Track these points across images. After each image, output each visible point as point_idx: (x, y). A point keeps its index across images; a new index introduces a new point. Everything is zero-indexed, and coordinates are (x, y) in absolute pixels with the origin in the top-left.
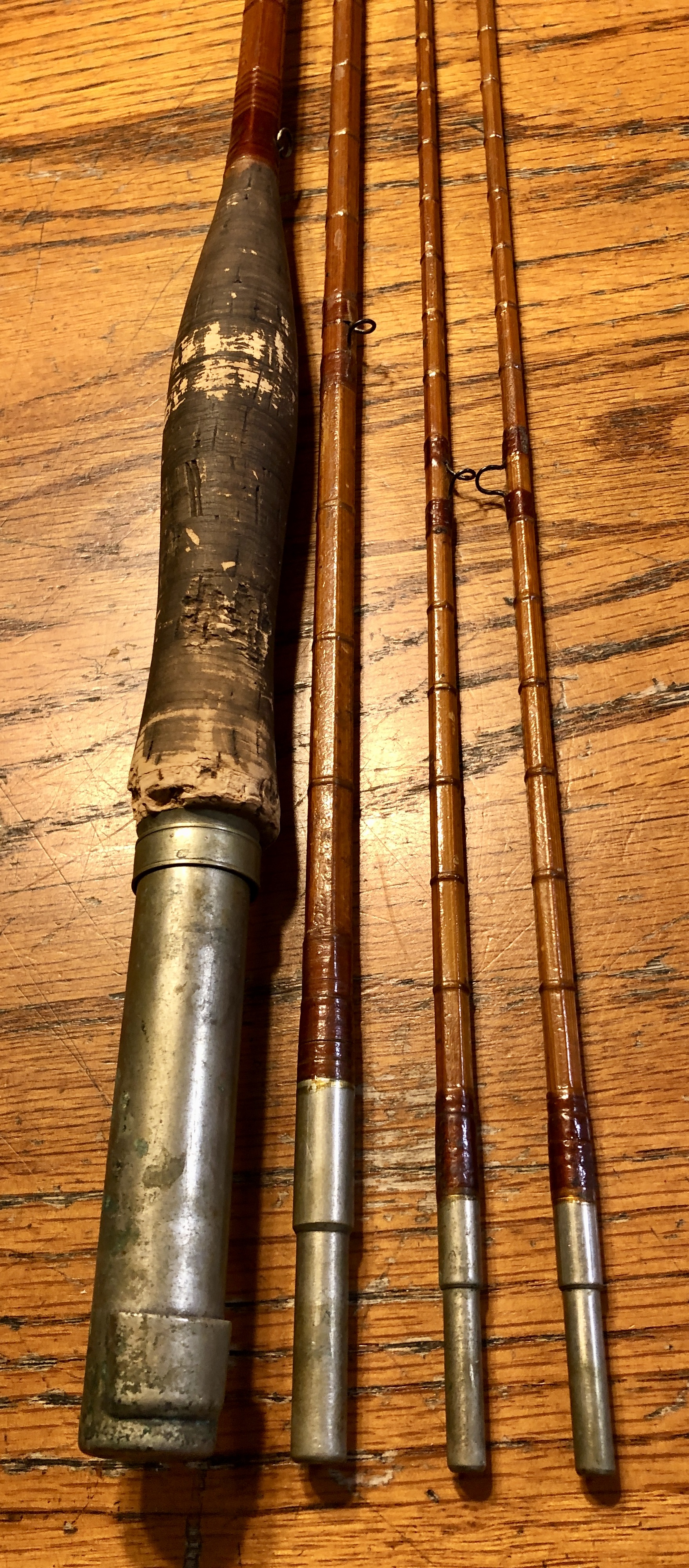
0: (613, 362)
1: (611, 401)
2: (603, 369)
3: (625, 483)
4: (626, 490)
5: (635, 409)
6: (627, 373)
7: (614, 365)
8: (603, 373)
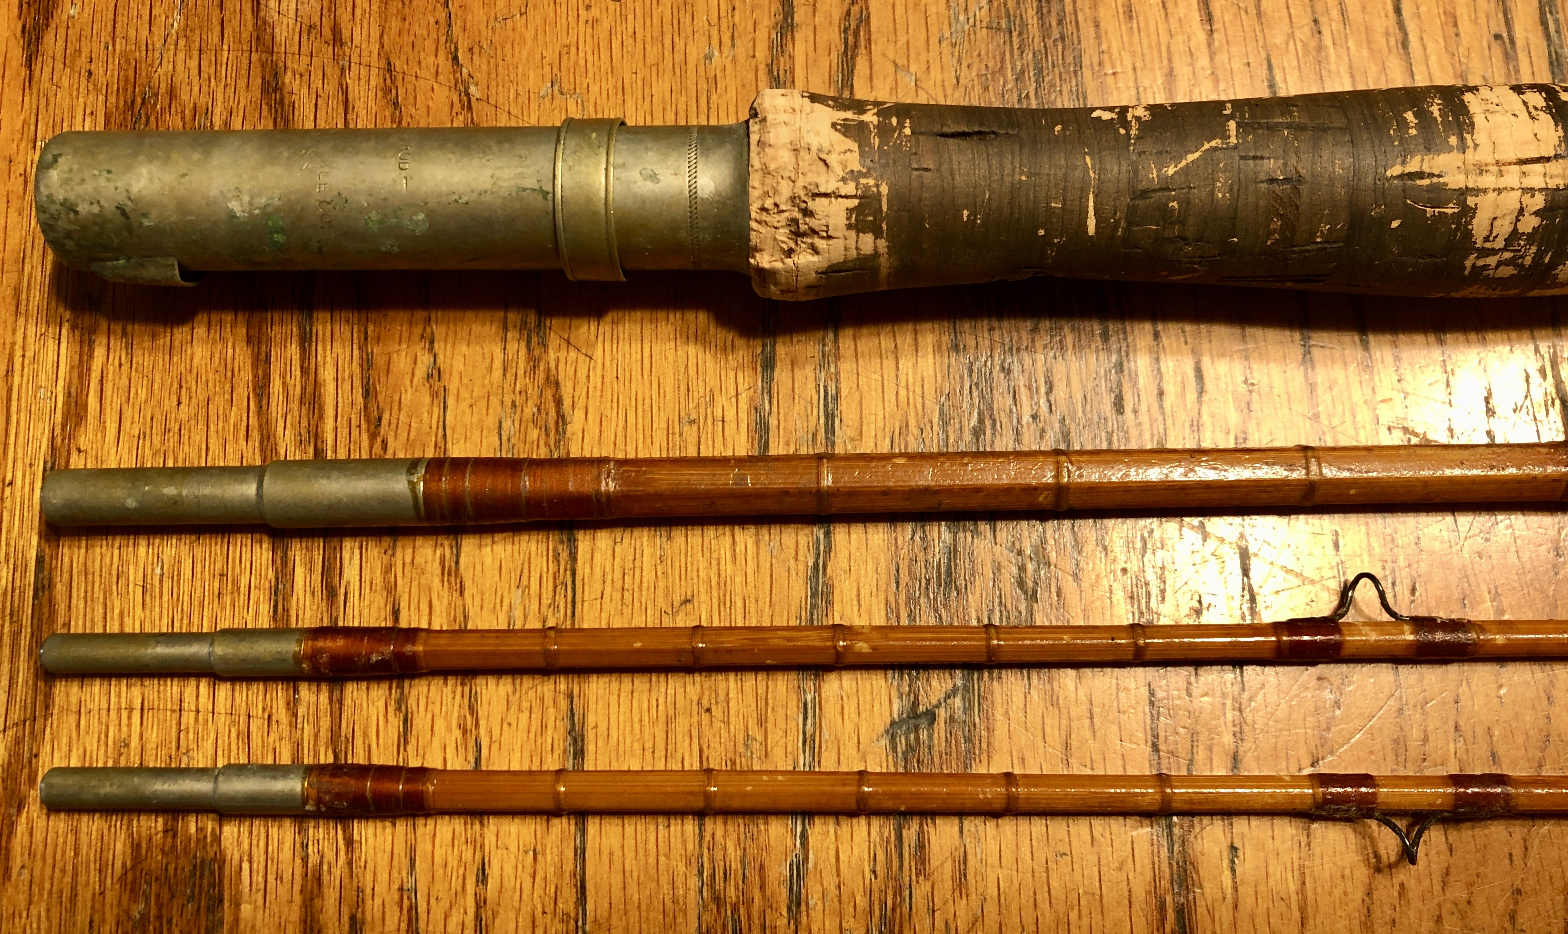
0: (326, 877)
1: (246, 866)
2: (313, 859)
3: (81, 869)
4: (69, 868)
5: (221, 901)
6: (298, 898)
7: (319, 879)
8: (305, 859)
